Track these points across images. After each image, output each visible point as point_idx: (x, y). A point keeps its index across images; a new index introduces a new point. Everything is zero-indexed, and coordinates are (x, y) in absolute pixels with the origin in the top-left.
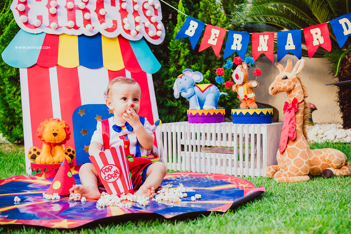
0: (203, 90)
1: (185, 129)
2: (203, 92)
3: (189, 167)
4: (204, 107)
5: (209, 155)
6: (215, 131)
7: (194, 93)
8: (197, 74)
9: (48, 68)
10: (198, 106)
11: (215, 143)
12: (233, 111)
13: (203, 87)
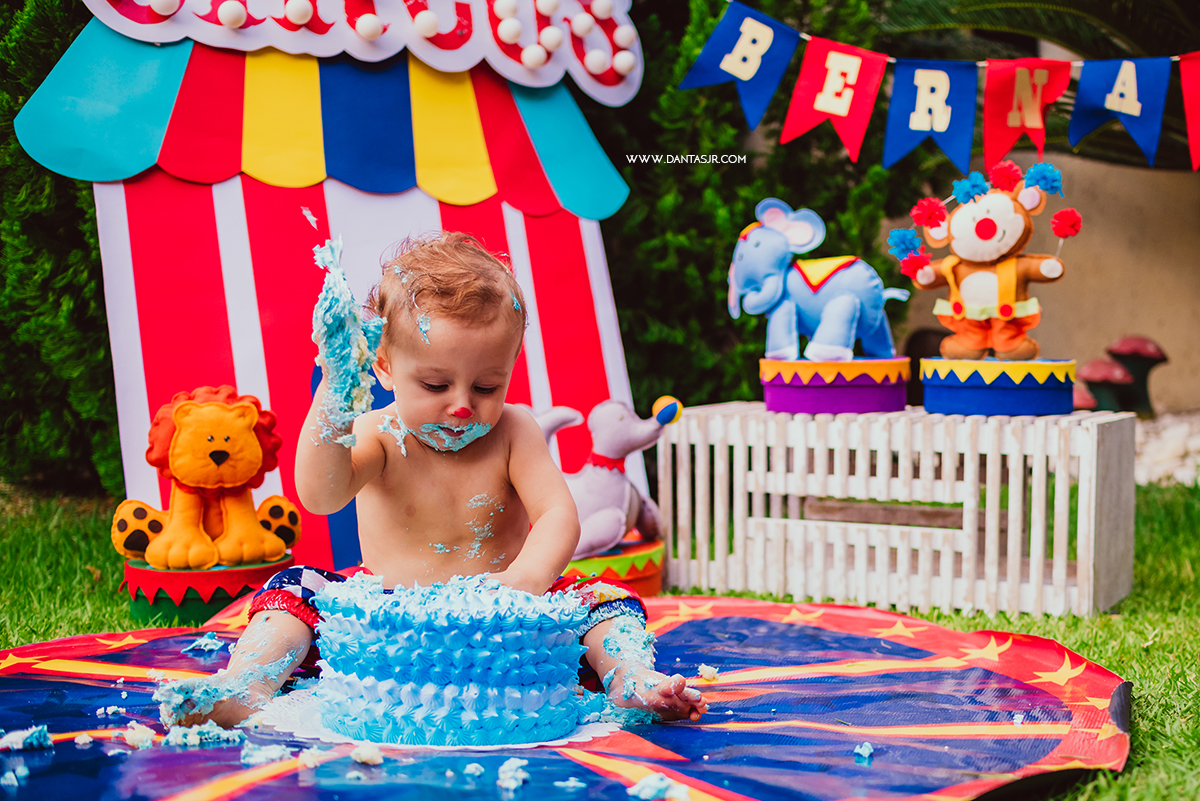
0: (815, 281)
1: (766, 432)
2: (815, 289)
3: (781, 578)
4: (811, 350)
5: (862, 536)
6: (890, 442)
7: (785, 295)
8: (805, 219)
9: (211, 185)
10: (791, 344)
11: (889, 487)
12: (928, 367)
13: (817, 269)
